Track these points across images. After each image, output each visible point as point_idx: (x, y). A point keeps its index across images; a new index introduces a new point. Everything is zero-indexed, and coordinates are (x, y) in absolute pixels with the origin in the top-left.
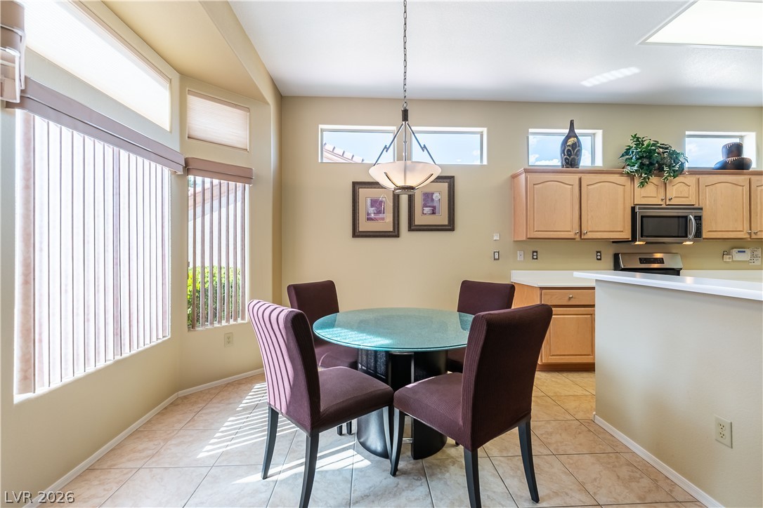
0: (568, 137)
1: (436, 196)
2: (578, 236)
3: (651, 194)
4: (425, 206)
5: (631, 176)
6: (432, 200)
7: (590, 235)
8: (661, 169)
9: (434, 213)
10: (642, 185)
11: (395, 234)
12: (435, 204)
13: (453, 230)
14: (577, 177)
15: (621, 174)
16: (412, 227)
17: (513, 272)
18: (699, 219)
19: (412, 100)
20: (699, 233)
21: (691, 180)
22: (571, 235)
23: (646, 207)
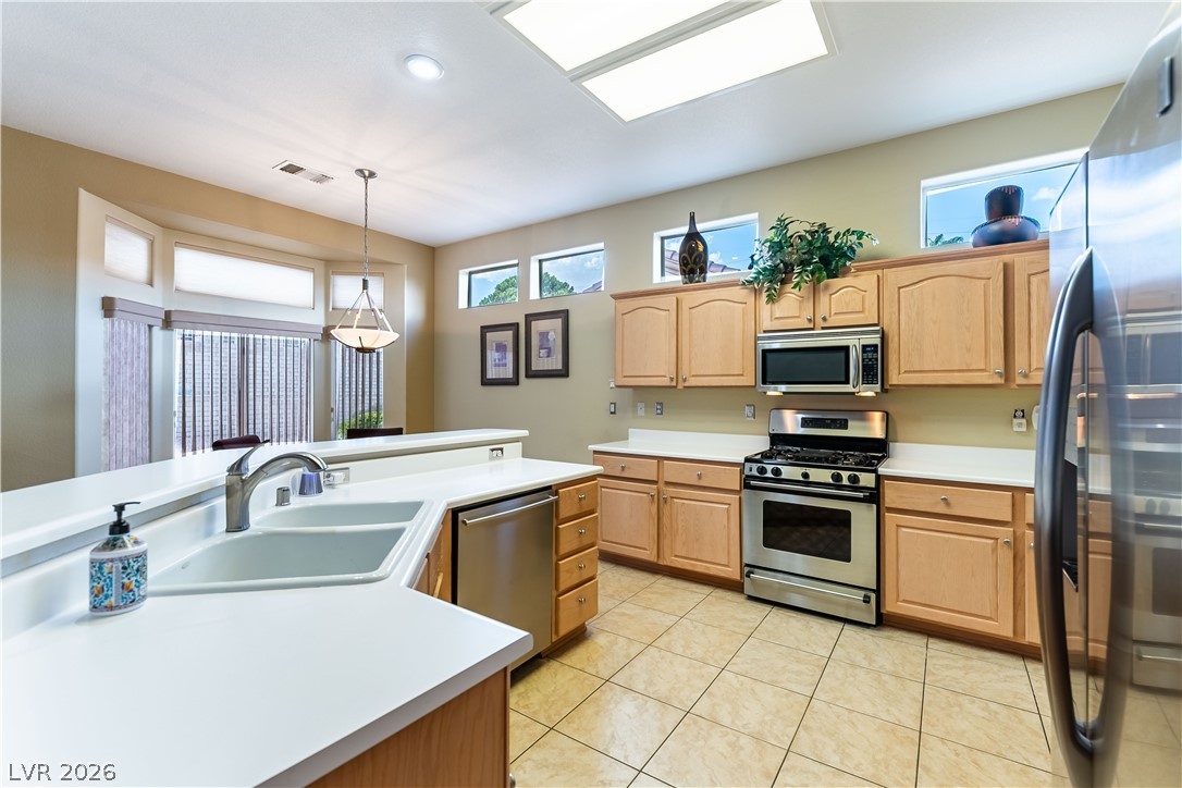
0: (688, 238)
1: (551, 336)
2: (674, 383)
3: (789, 312)
4: (541, 348)
6: (548, 340)
7: (692, 382)
9: (549, 356)
10: (771, 299)
11: (515, 382)
12: (551, 345)
13: (567, 375)
14: (675, 298)
16: (531, 374)
17: (630, 430)
18: (872, 350)
23: (775, 335)
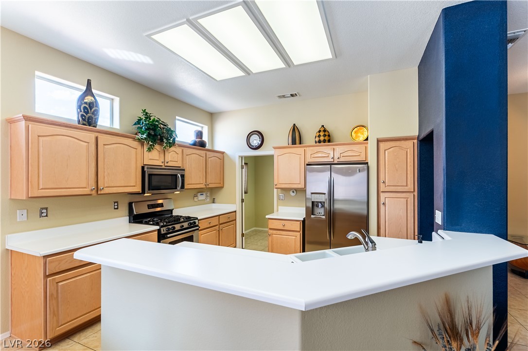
0: (85, 94)
2: (94, 192)
3: (155, 157)
5: (141, 142)
7: (106, 191)
8: (162, 140)
10: (149, 150)
14: (93, 135)
15: (134, 139)
18: (183, 176)
20: (183, 187)
21: (179, 150)
22: (87, 191)
23: (152, 167)
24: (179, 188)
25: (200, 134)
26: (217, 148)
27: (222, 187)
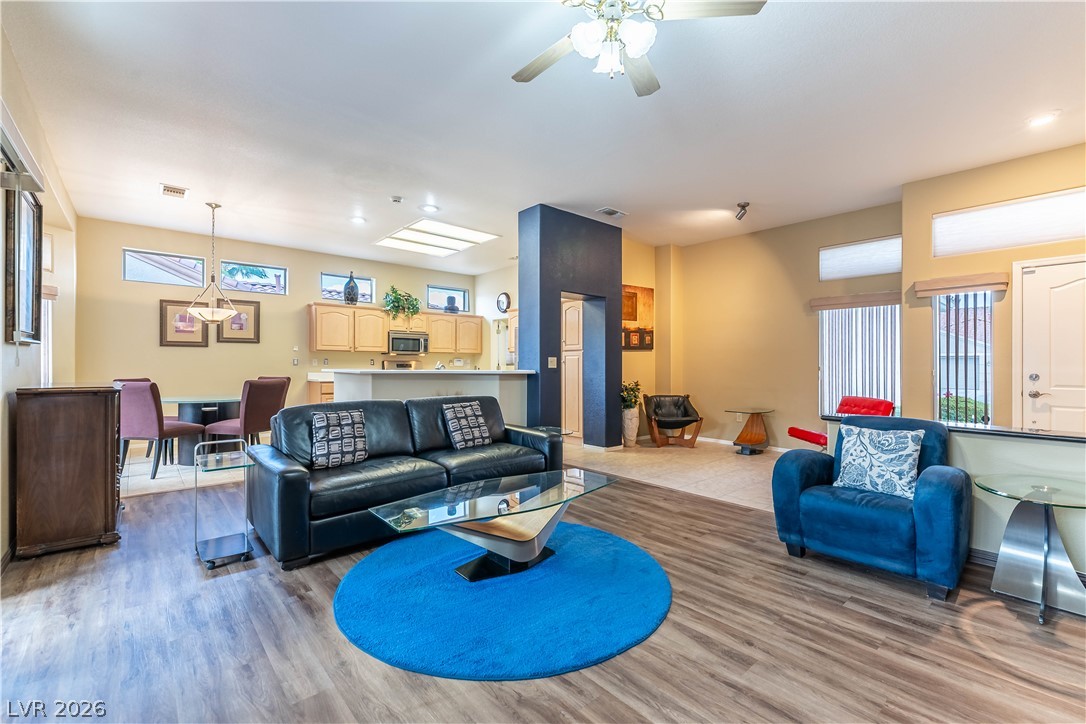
0: (349, 283)
2: (352, 350)
3: (401, 324)
5: (386, 312)
7: (360, 349)
8: (404, 309)
9: (241, 329)
10: (395, 318)
11: (205, 343)
13: (258, 342)
14: (352, 310)
15: (382, 311)
16: (220, 340)
18: (426, 340)
19: (221, 239)
20: (426, 348)
21: (423, 317)
22: (347, 348)
23: (396, 332)
24: (422, 350)
25: (451, 300)
26: (478, 314)
27: (480, 354)
